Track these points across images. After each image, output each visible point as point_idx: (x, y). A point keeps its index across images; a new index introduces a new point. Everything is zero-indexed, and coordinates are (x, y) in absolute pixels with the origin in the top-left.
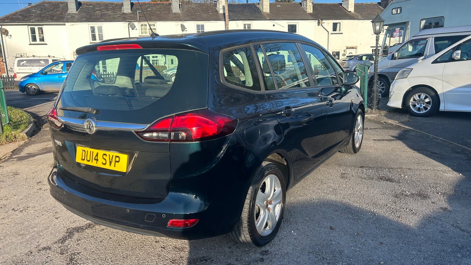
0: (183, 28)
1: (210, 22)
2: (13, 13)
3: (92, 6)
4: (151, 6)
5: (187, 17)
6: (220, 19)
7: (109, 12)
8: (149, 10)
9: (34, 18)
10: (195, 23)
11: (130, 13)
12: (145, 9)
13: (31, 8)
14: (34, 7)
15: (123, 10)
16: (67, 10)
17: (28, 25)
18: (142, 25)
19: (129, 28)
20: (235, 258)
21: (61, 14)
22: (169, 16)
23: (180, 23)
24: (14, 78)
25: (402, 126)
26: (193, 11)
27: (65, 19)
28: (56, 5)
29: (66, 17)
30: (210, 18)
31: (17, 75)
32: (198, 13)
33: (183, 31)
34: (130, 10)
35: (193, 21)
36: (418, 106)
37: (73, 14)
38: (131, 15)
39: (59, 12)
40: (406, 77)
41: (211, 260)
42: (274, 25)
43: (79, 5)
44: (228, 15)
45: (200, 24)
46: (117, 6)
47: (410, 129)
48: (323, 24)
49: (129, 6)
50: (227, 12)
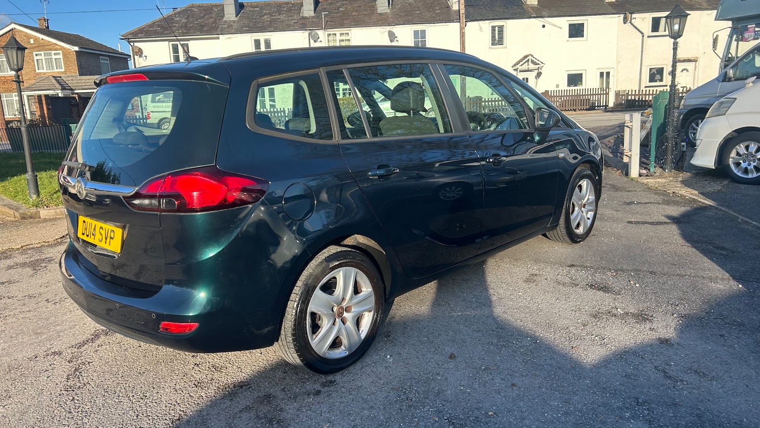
0: (392, 36)
1: (436, 24)
2: (149, 24)
3: (258, 9)
4: (345, 4)
5: (399, 19)
6: (452, 19)
7: (282, 17)
8: (342, 11)
9: (177, 30)
10: (412, 27)
11: (313, 16)
12: (335, 10)
13: (175, 16)
14: (179, 13)
15: (303, 13)
16: (223, 16)
17: (170, 41)
18: (329, 35)
19: (309, 39)
20: (282, 387)
21: (214, 22)
22: (371, 19)
23: (388, 28)
24: (147, 119)
25: (700, 200)
26: (409, 9)
27: (219, 30)
28: (208, 10)
29: (220, 26)
30: (435, 19)
31: (152, 115)
32: (418, 12)
33: (391, 41)
34: (313, 11)
35: (409, 25)
36: (744, 165)
37: (230, 21)
38: (314, 20)
39: (212, 20)
40: (724, 113)
41: (249, 386)
42: (544, 26)
43: (240, 7)
44: (464, 12)
45: (419, 30)
46: (295, 7)
47: (710, 205)
48: (633, 21)
49: (311, 5)
50: (462, 7)
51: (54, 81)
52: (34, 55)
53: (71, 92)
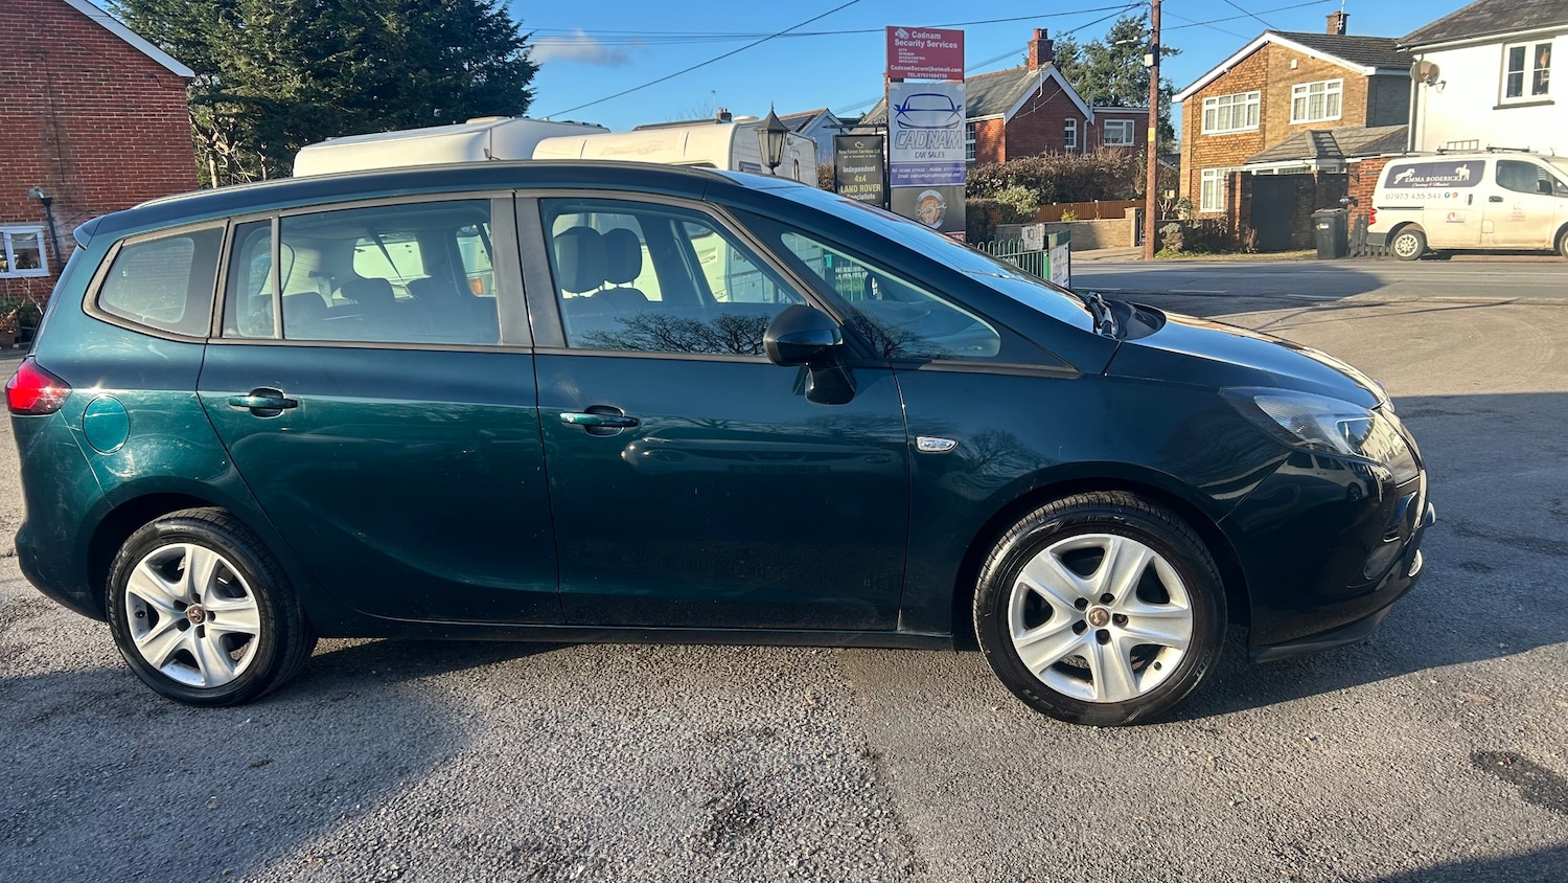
9: (1525, 14)
17: (1505, 41)
31: (1379, 214)
51: (1310, 141)
52: (1293, 90)
53: (1338, 161)
